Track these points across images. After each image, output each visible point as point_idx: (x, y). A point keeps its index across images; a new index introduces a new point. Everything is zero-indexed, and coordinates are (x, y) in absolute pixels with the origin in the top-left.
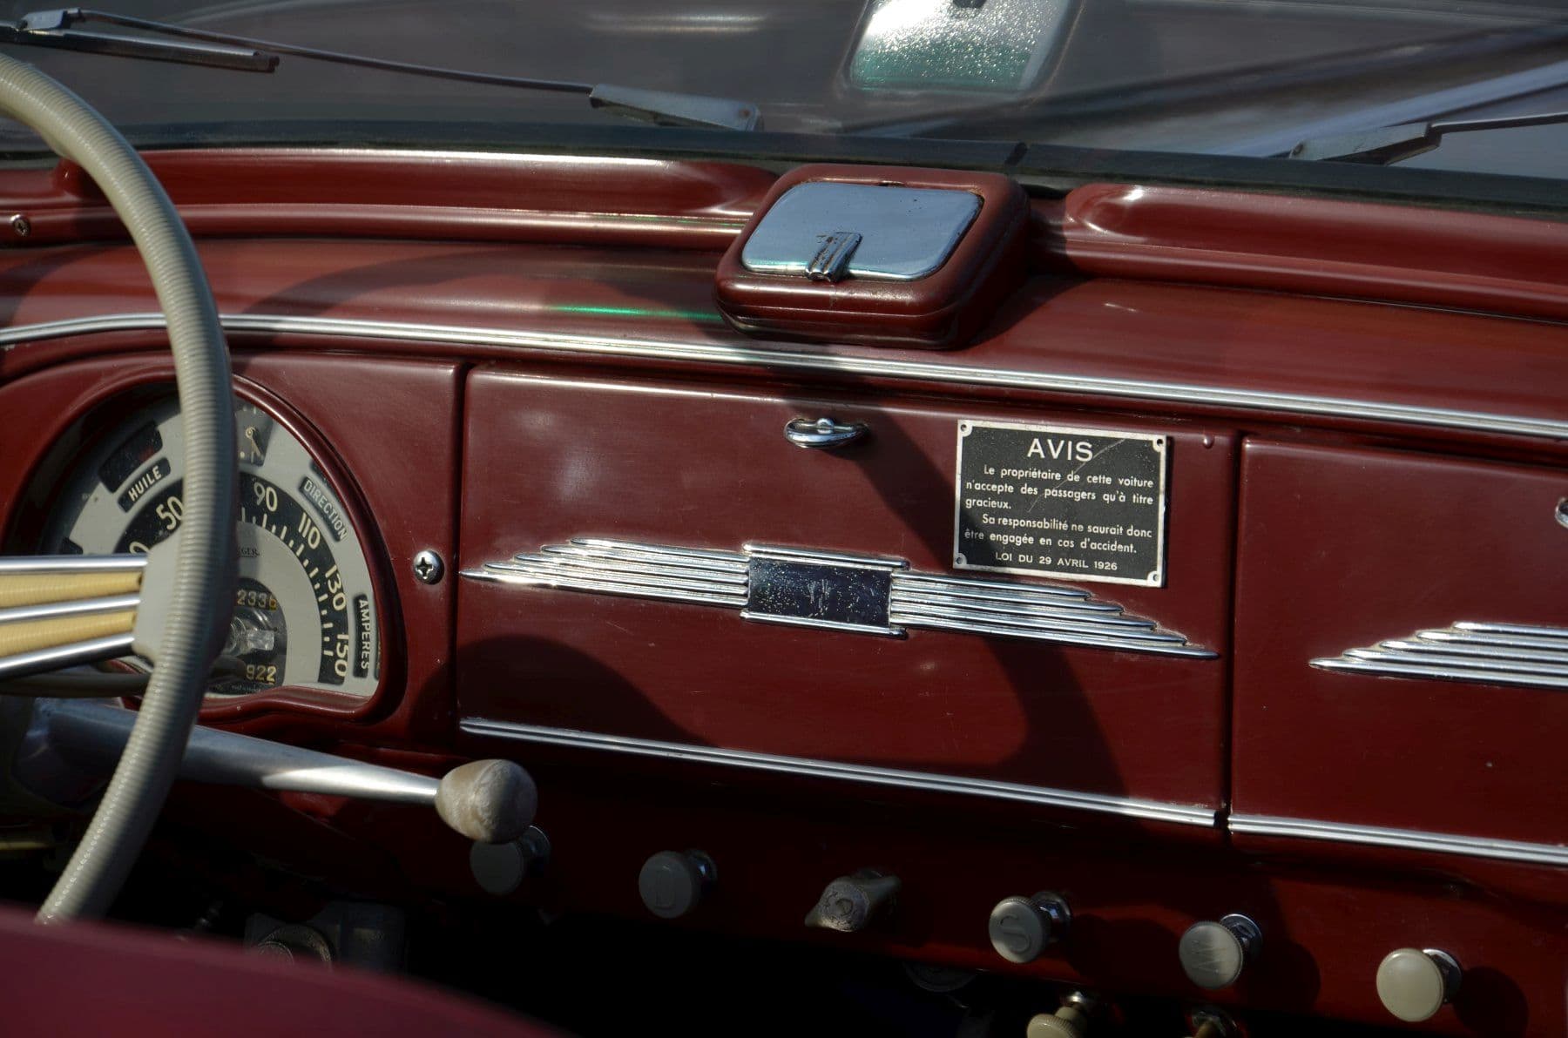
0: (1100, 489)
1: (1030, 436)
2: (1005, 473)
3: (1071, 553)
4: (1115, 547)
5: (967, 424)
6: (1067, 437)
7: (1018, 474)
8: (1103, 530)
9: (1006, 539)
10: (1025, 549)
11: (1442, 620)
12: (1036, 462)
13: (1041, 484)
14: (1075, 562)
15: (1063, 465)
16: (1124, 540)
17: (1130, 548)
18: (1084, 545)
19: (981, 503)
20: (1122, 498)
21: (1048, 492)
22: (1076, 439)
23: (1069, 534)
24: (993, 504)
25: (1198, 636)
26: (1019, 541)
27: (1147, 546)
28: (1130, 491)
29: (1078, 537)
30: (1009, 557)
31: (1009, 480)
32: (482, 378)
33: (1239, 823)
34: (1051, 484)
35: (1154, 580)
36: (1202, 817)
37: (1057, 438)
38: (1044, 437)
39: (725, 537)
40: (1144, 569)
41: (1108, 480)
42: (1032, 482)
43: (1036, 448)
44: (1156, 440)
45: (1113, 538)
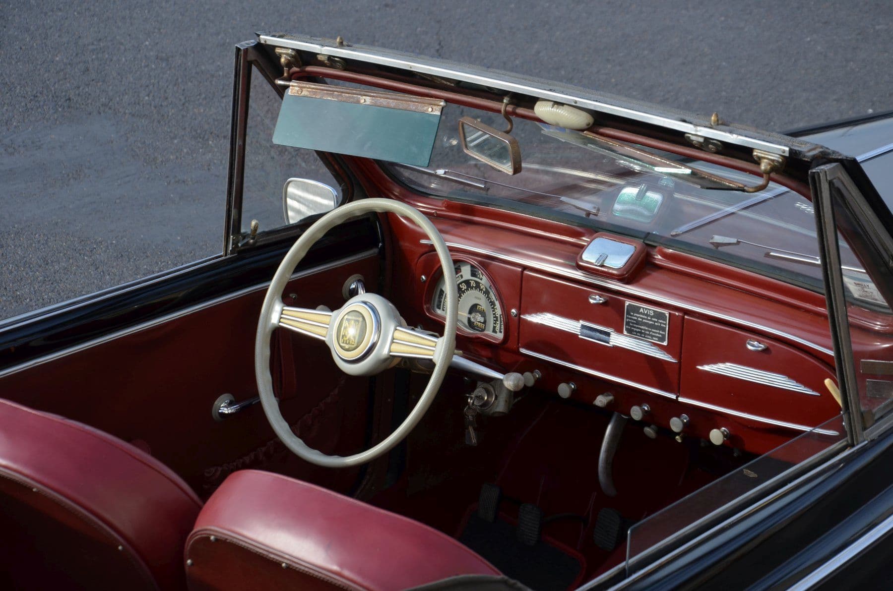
0: (655, 322)
1: (641, 307)
2: (635, 315)
3: (649, 335)
4: (657, 335)
5: (628, 303)
6: (648, 309)
7: (638, 315)
8: (655, 331)
9: (635, 329)
10: (639, 332)
11: (723, 362)
12: (641, 313)
13: (643, 319)
14: (649, 337)
15: (647, 315)
16: (659, 334)
17: (660, 336)
18: (651, 333)
19: (630, 320)
20: (659, 325)
21: (644, 321)
22: (650, 310)
23: (648, 331)
24: (633, 321)
25: (674, 357)
26: (638, 330)
27: (664, 336)
28: (661, 323)
29: (650, 331)
30: (635, 333)
31: (636, 316)
32: (527, 272)
33: (681, 399)
34: (644, 319)
35: (665, 343)
36: (673, 397)
37: (646, 309)
38: (643, 308)
39: (577, 318)
40: (662, 340)
41: (656, 320)
42: (641, 318)
43: (641, 310)
44: (666, 312)
45: (657, 333)
